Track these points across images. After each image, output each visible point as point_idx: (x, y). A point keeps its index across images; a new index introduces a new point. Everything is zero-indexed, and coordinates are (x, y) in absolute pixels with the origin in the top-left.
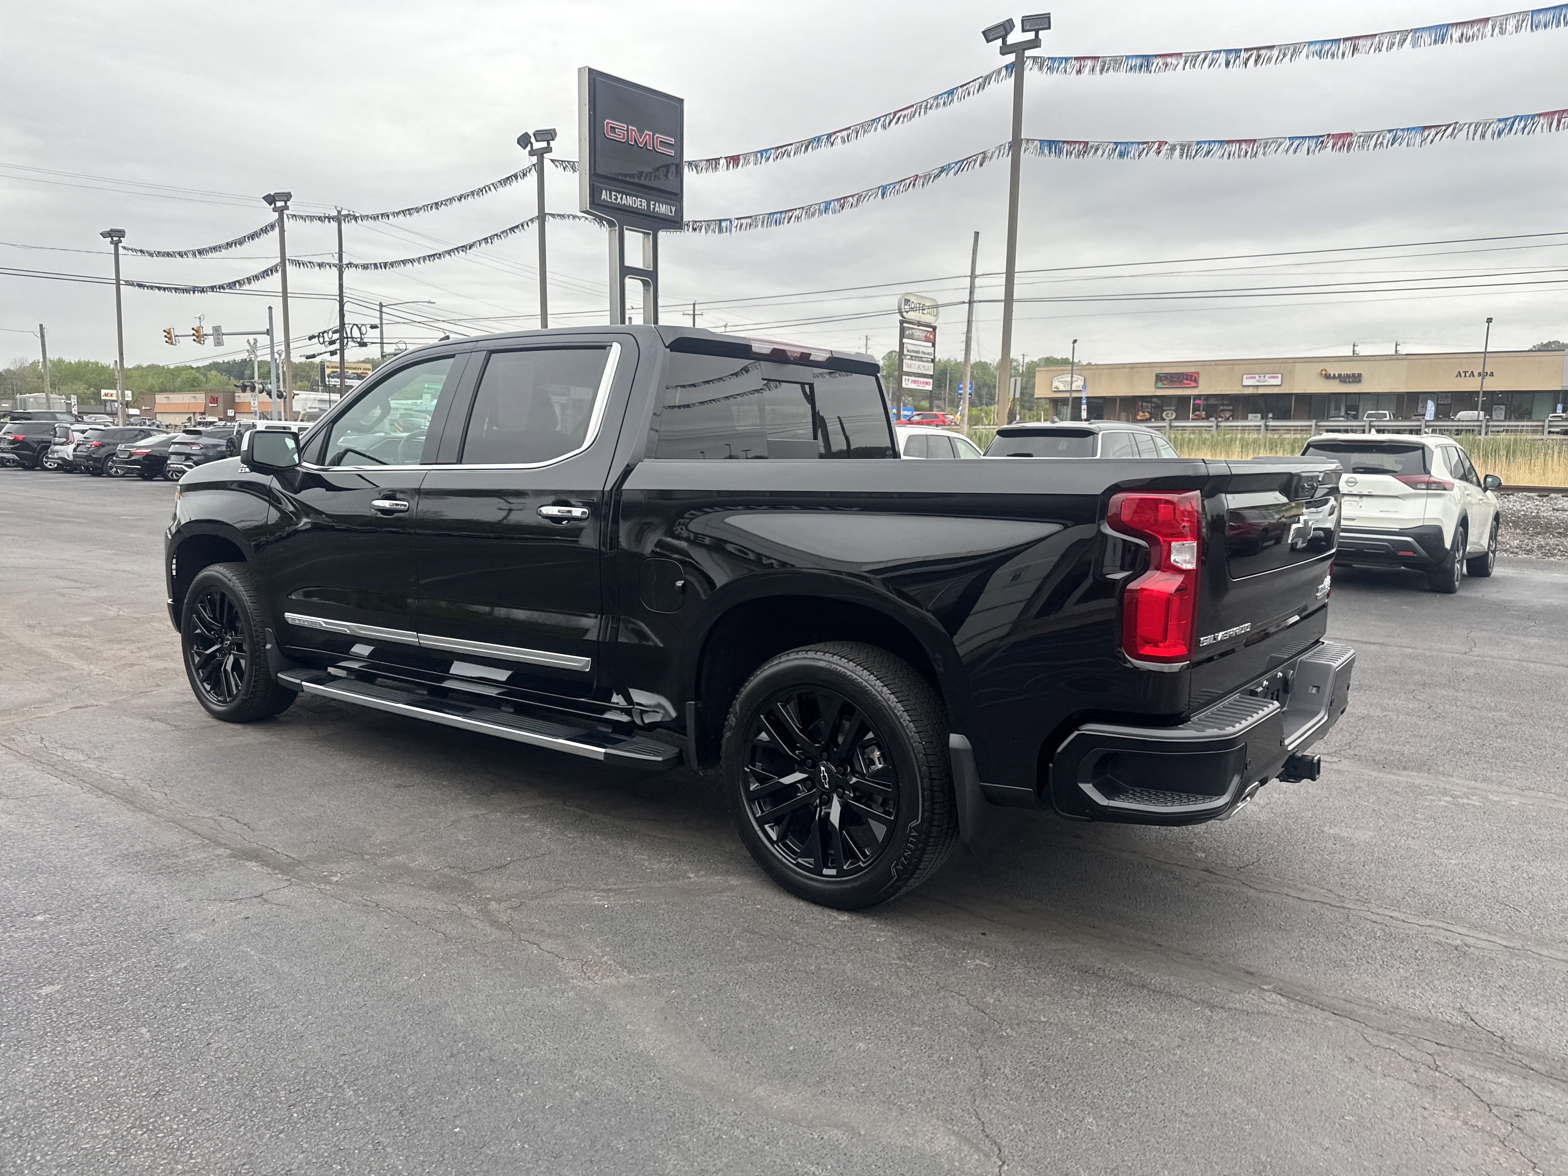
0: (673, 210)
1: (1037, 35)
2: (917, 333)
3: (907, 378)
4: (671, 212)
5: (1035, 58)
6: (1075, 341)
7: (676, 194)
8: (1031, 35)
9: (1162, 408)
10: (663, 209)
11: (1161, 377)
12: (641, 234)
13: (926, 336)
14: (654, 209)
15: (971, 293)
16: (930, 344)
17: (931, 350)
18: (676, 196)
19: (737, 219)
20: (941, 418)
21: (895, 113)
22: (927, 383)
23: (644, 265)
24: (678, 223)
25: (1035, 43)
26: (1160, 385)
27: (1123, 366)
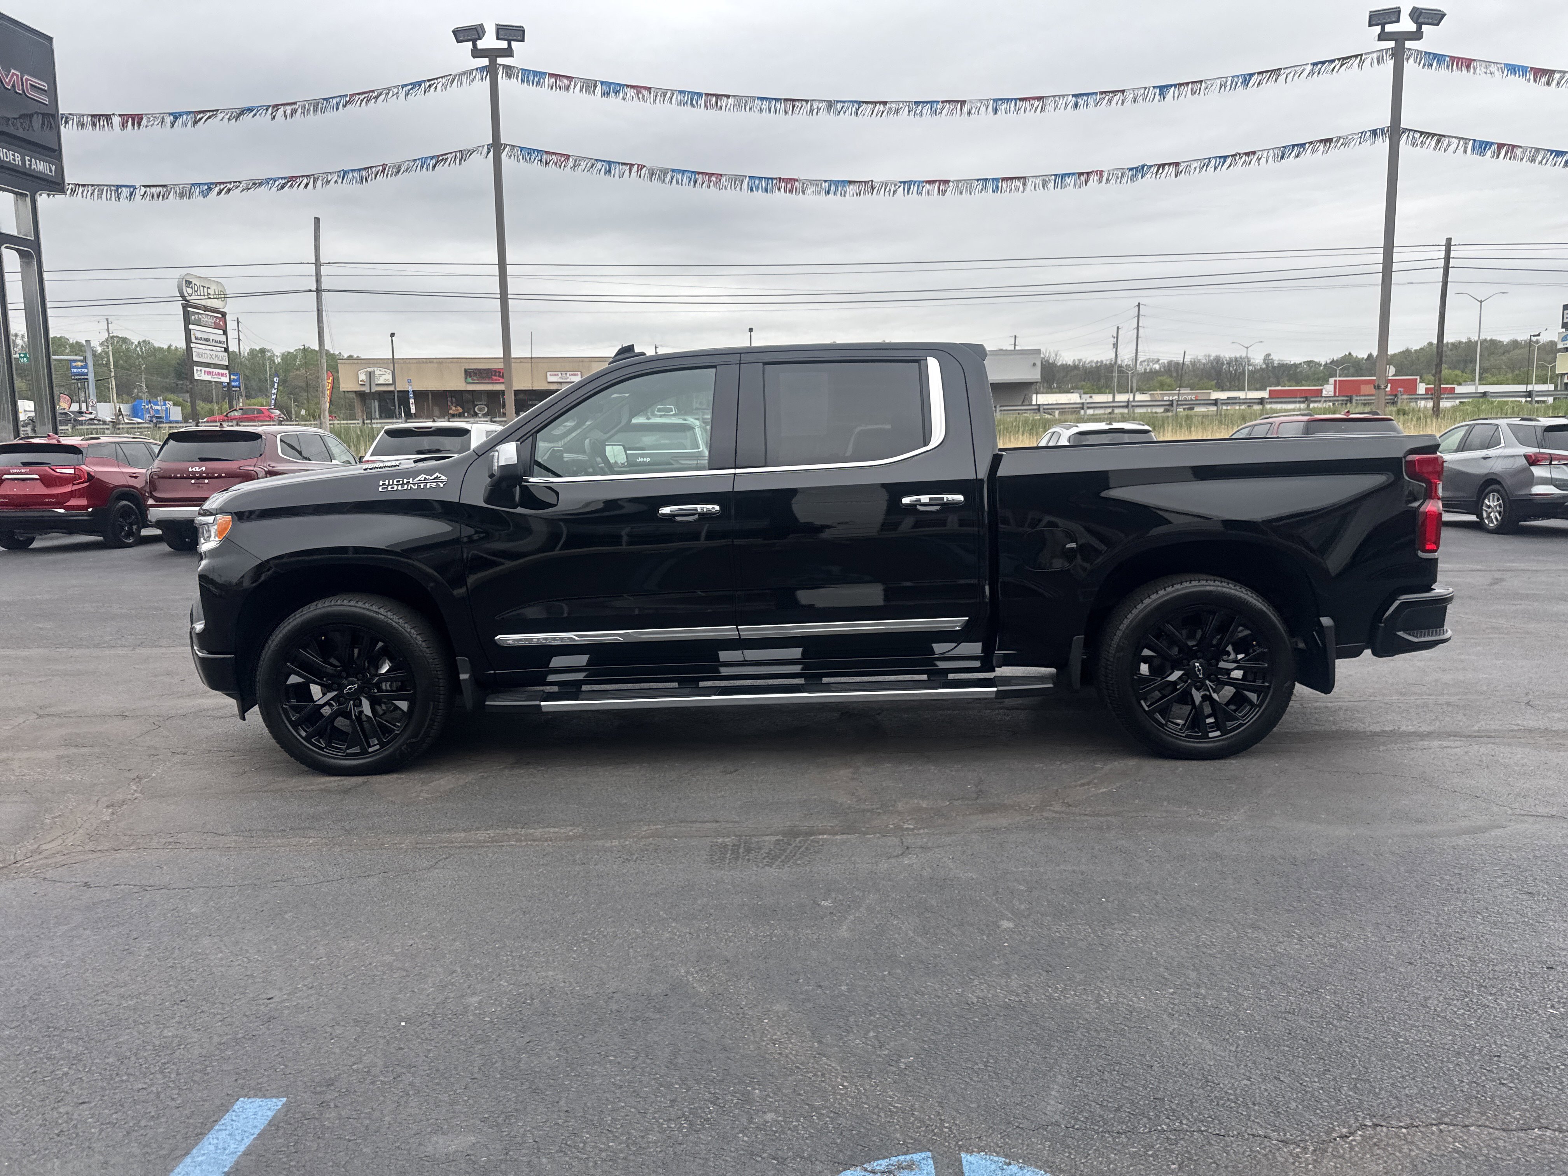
0: (53, 168)
1: (510, 45)
2: (205, 319)
3: (199, 368)
4: (51, 171)
5: (505, 66)
6: (392, 335)
7: (54, 151)
8: (504, 44)
9: (473, 402)
10: (41, 166)
11: (470, 373)
12: (12, 195)
13: (215, 323)
14: (30, 165)
15: (317, 281)
16: (221, 332)
17: (223, 338)
18: (54, 153)
19: (145, 186)
20: (267, 413)
21: (352, 95)
22: (222, 375)
23: (19, 232)
24: (59, 184)
25: (508, 52)
26: (469, 380)
27: (430, 361)
